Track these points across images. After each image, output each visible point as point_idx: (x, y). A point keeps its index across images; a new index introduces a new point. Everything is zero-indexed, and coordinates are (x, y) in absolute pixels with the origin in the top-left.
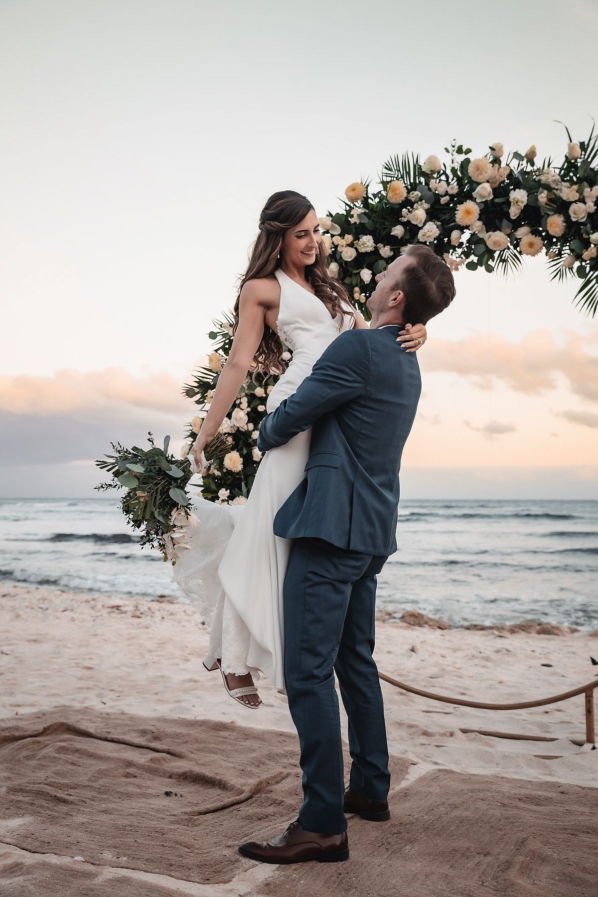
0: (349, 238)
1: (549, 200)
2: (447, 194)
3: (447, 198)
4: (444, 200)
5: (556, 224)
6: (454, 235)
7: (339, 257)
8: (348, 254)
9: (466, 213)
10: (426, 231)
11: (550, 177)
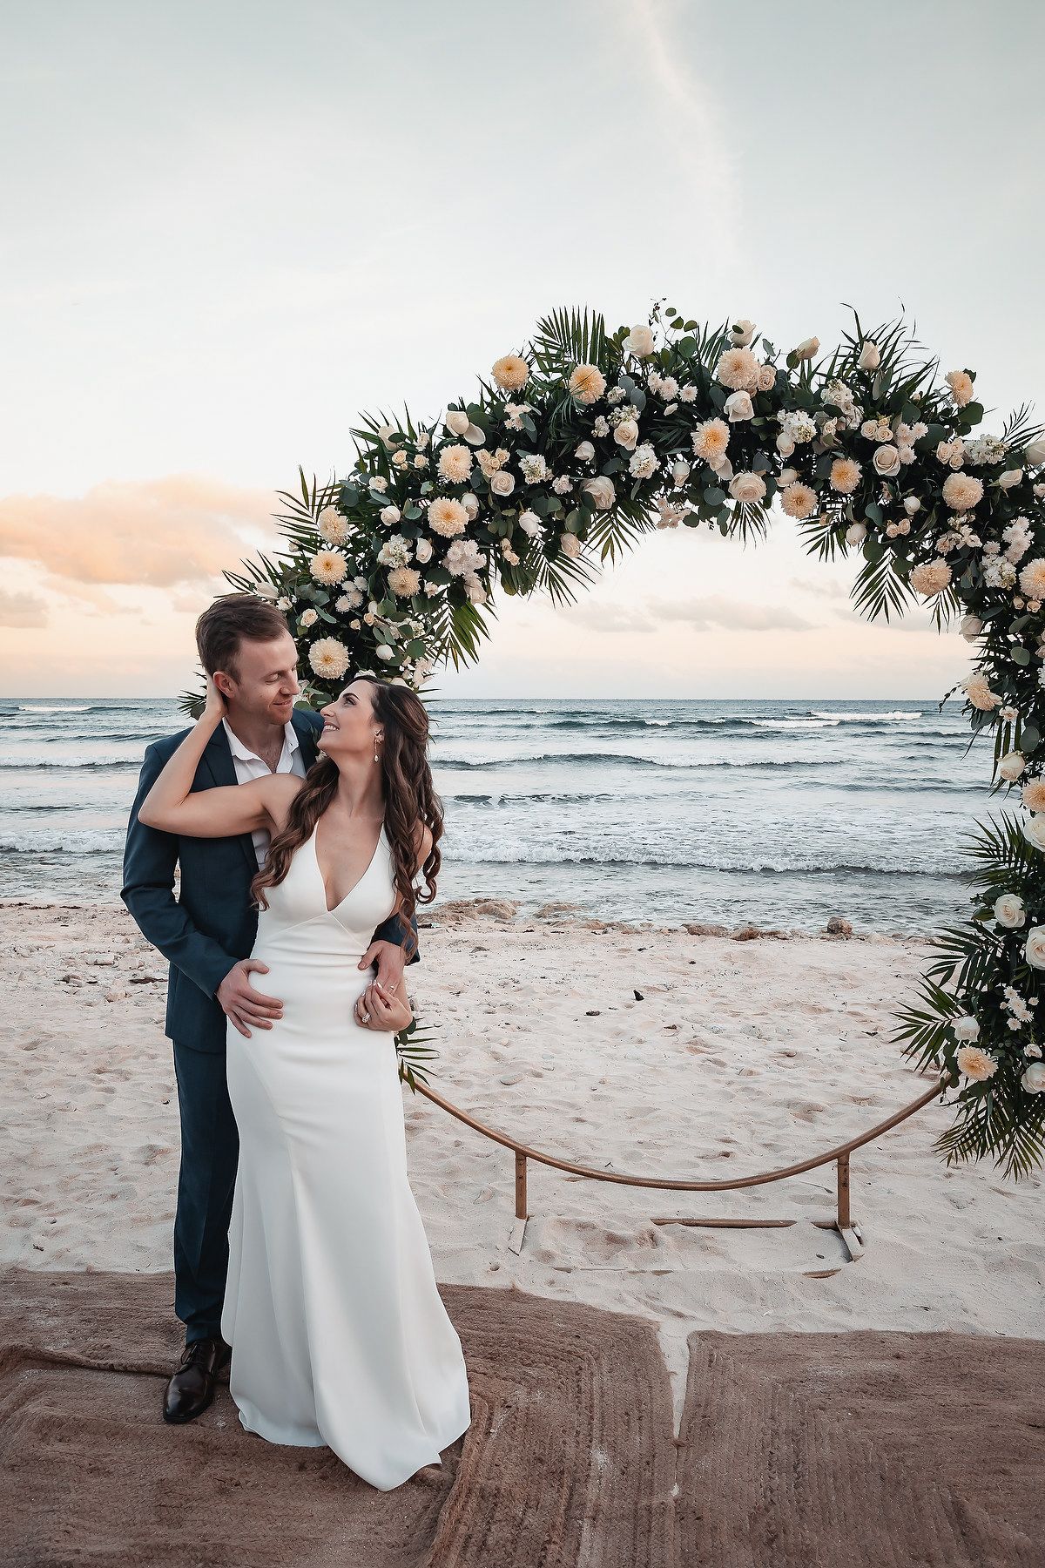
0: (503, 455)
1: (839, 434)
2: (676, 400)
3: (674, 407)
4: (670, 409)
5: (847, 474)
6: (680, 469)
7: (478, 484)
8: (503, 484)
9: (711, 438)
10: (644, 460)
11: (843, 395)
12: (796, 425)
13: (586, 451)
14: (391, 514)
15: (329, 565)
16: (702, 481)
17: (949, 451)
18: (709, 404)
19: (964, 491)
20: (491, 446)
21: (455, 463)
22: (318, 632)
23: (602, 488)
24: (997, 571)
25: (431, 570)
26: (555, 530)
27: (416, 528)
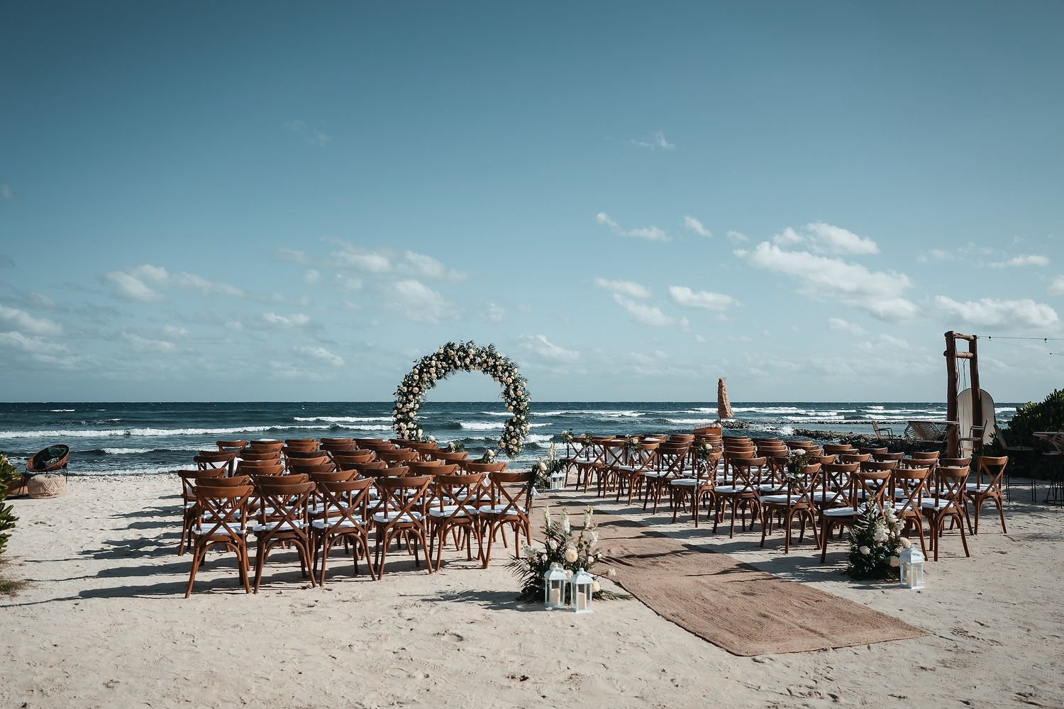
0: (440, 362)
1: (484, 360)
4: (462, 356)
5: (485, 366)
6: (463, 364)
7: (436, 366)
8: (440, 366)
9: (468, 361)
10: (459, 363)
11: (484, 355)
12: (478, 360)
13: (450, 361)
14: (425, 370)
15: (416, 377)
16: (466, 365)
17: (497, 363)
18: (468, 356)
19: (500, 368)
20: (438, 360)
21: (433, 363)
22: (415, 386)
23: (452, 366)
24: (504, 379)
25: (428, 378)
26: (446, 371)
27: (428, 372)
